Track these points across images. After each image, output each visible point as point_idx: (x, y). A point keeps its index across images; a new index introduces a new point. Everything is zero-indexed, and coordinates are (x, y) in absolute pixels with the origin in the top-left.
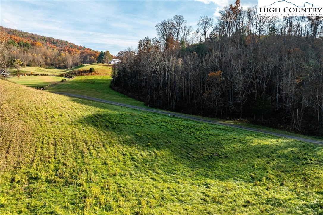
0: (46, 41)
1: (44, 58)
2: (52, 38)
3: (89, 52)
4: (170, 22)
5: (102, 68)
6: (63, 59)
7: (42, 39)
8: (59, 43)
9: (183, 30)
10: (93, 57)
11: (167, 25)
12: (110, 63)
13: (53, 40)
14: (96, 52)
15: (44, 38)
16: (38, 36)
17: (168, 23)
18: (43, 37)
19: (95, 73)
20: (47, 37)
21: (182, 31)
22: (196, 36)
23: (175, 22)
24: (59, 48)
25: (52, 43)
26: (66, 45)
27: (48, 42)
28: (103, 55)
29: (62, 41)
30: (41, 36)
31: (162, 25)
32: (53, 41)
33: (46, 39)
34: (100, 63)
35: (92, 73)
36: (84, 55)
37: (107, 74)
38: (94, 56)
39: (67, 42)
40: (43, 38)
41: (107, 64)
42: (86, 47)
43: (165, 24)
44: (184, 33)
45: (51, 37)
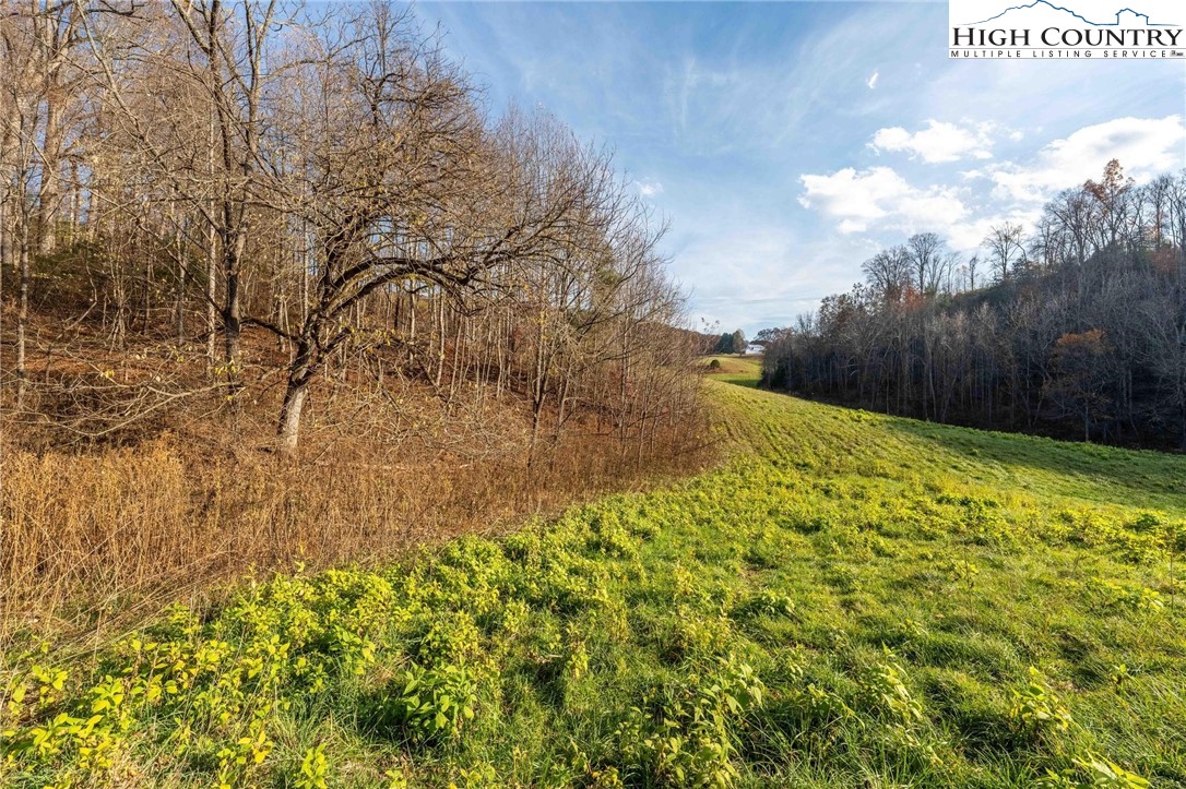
5: (732, 362)
9: (931, 266)
12: (744, 352)
19: (721, 369)
28: (727, 341)
34: (724, 353)
35: (716, 371)
37: (742, 371)
41: (739, 354)
43: (884, 258)
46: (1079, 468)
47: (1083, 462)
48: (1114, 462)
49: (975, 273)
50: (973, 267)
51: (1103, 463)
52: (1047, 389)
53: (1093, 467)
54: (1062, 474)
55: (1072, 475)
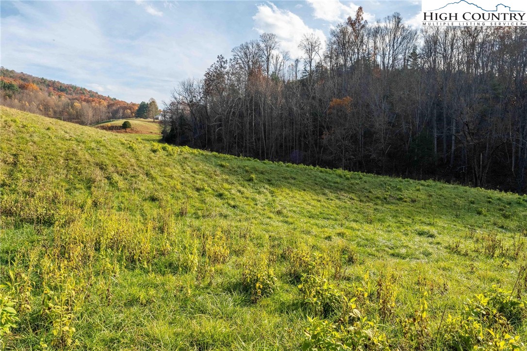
0: (48, 86)
1: (43, 110)
2: (58, 82)
3: (122, 104)
4: (255, 45)
5: (145, 124)
6: (77, 112)
7: (41, 83)
8: (70, 90)
9: (275, 61)
10: (129, 111)
11: (250, 50)
12: (157, 119)
13: (60, 85)
14: (134, 105)
15: (45, 81)
16: (34, 78)
17: (251, 47)
18: (43, 79)
19: (132, 130)
20: (50, 80)
21: (272, 62)
22: (295, 70)
23: (262, 45)
24: (70, 97)
25: (58, 89)
26: (83, 93)
27: (51, 88)
28: (145, 108)
29: (75, 87)
30: (40, 77)
31: (242, 49)
32: (61, 87)
33: (47, 83)
34: (141, 118)
35: (127, 130)
36: (114, 108)
37: (152, 133)
38: (130, 109)
39: (84, 89)
40: (43, 82)
41: (153, 120)
42: (117, 99)
43: (248, 48)
44: (277, 65)
45: (56, 81)
46: (330, 187)
47: (335, 183)
48: (353, 181)
49: (298, 70)
50: (297, 65)
51: (346, 183)
52: (326, 137)
53: (340, 186)
54: (318, 194)
55: (324, 194)
